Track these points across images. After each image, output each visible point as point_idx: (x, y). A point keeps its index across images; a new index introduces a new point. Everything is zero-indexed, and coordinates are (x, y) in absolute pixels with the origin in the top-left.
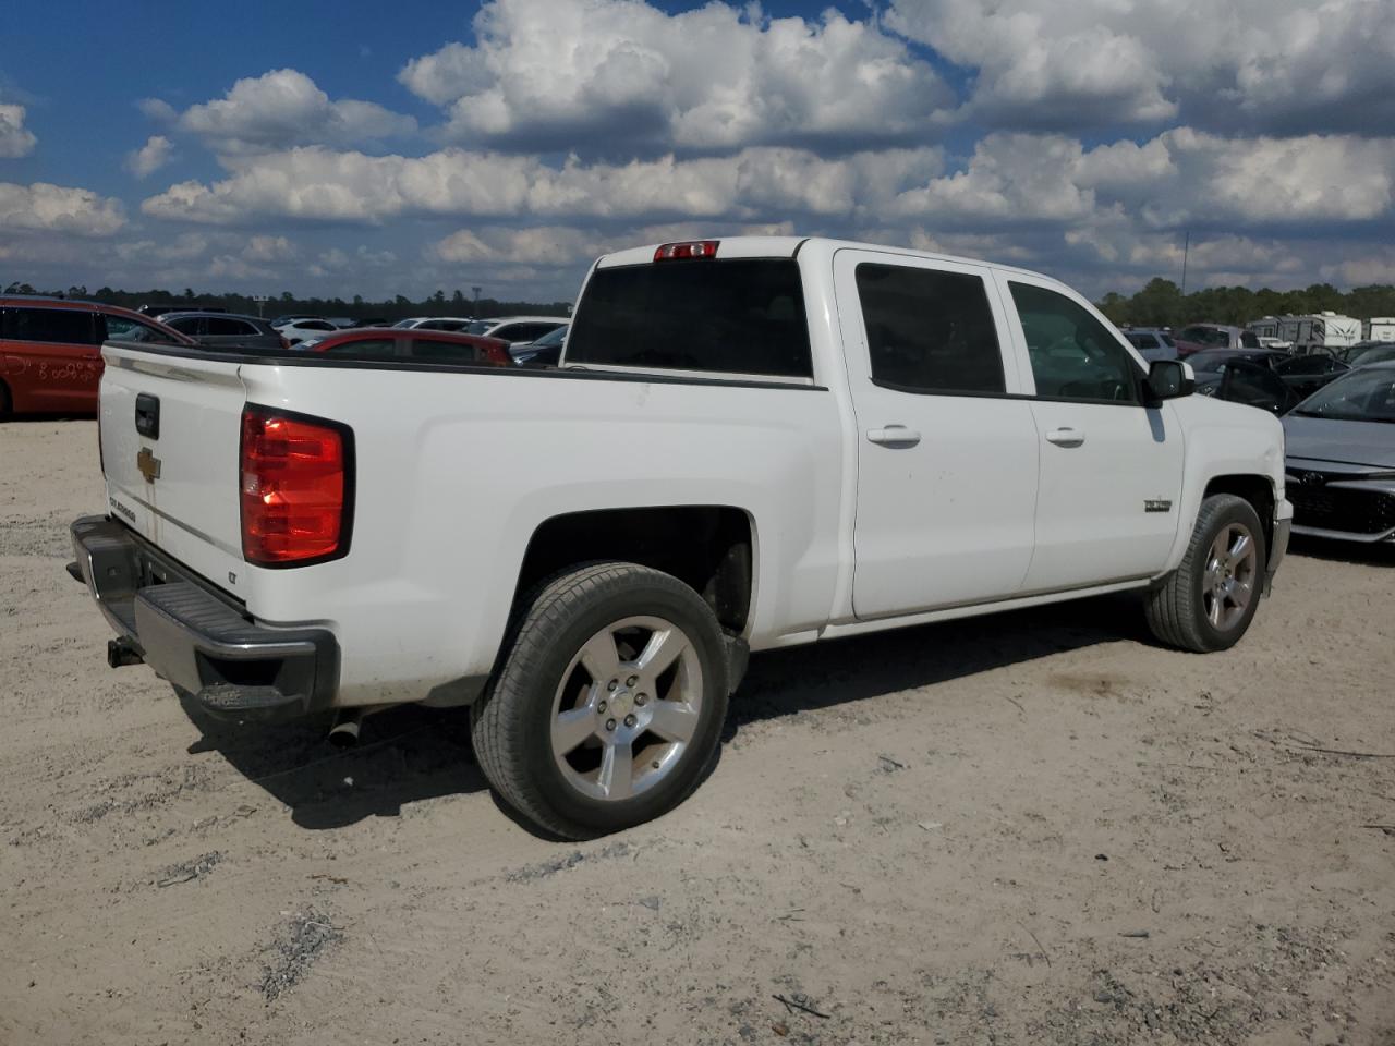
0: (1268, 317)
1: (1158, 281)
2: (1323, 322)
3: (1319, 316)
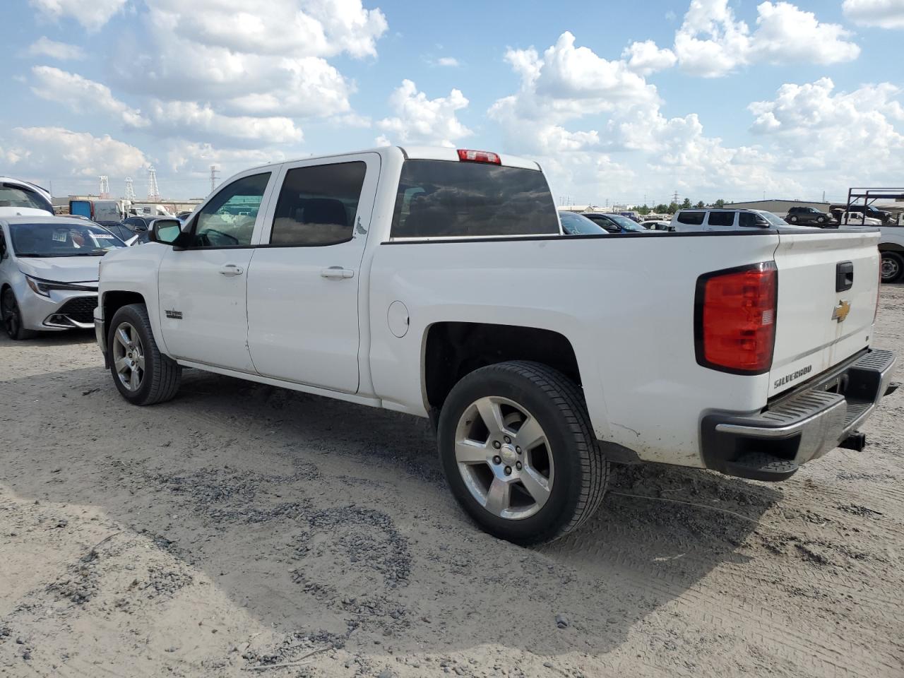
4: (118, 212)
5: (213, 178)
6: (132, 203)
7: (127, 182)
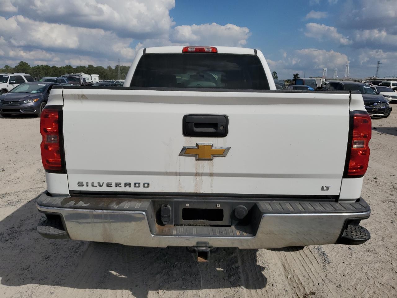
0: (66, 74)
1: (22, 62)
2: (82, 75)
3: (80, 74)
4: (315, 84)
5: (378, 67)
6: (326, 80)
7: (335, 71)
